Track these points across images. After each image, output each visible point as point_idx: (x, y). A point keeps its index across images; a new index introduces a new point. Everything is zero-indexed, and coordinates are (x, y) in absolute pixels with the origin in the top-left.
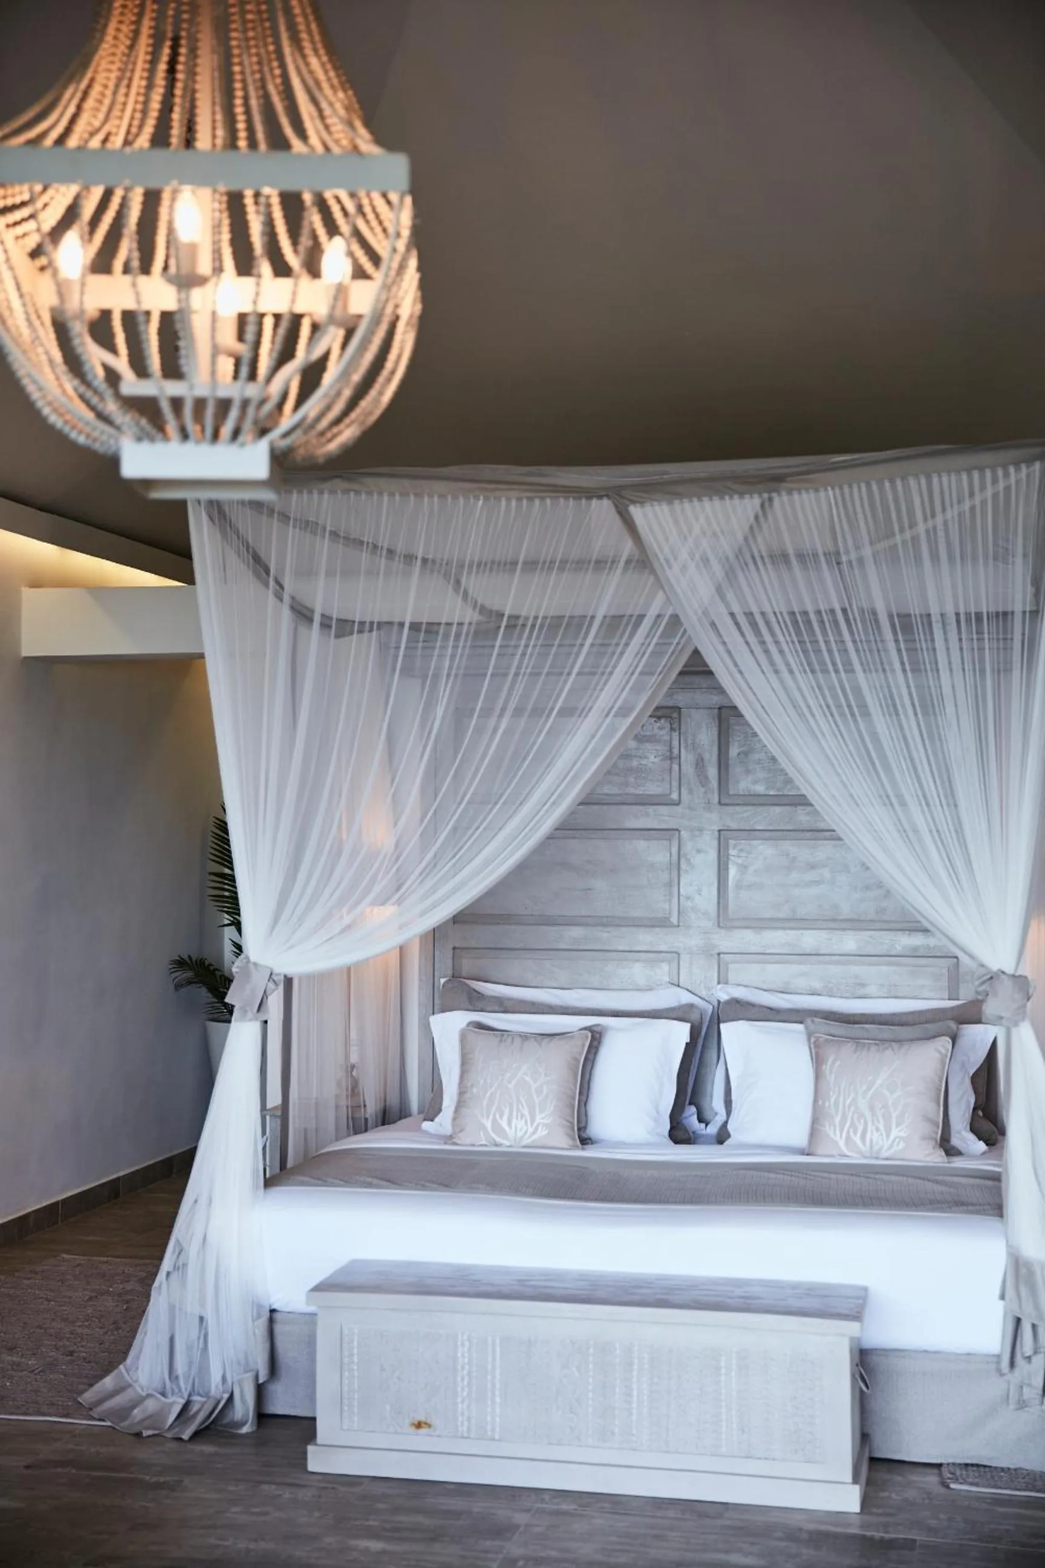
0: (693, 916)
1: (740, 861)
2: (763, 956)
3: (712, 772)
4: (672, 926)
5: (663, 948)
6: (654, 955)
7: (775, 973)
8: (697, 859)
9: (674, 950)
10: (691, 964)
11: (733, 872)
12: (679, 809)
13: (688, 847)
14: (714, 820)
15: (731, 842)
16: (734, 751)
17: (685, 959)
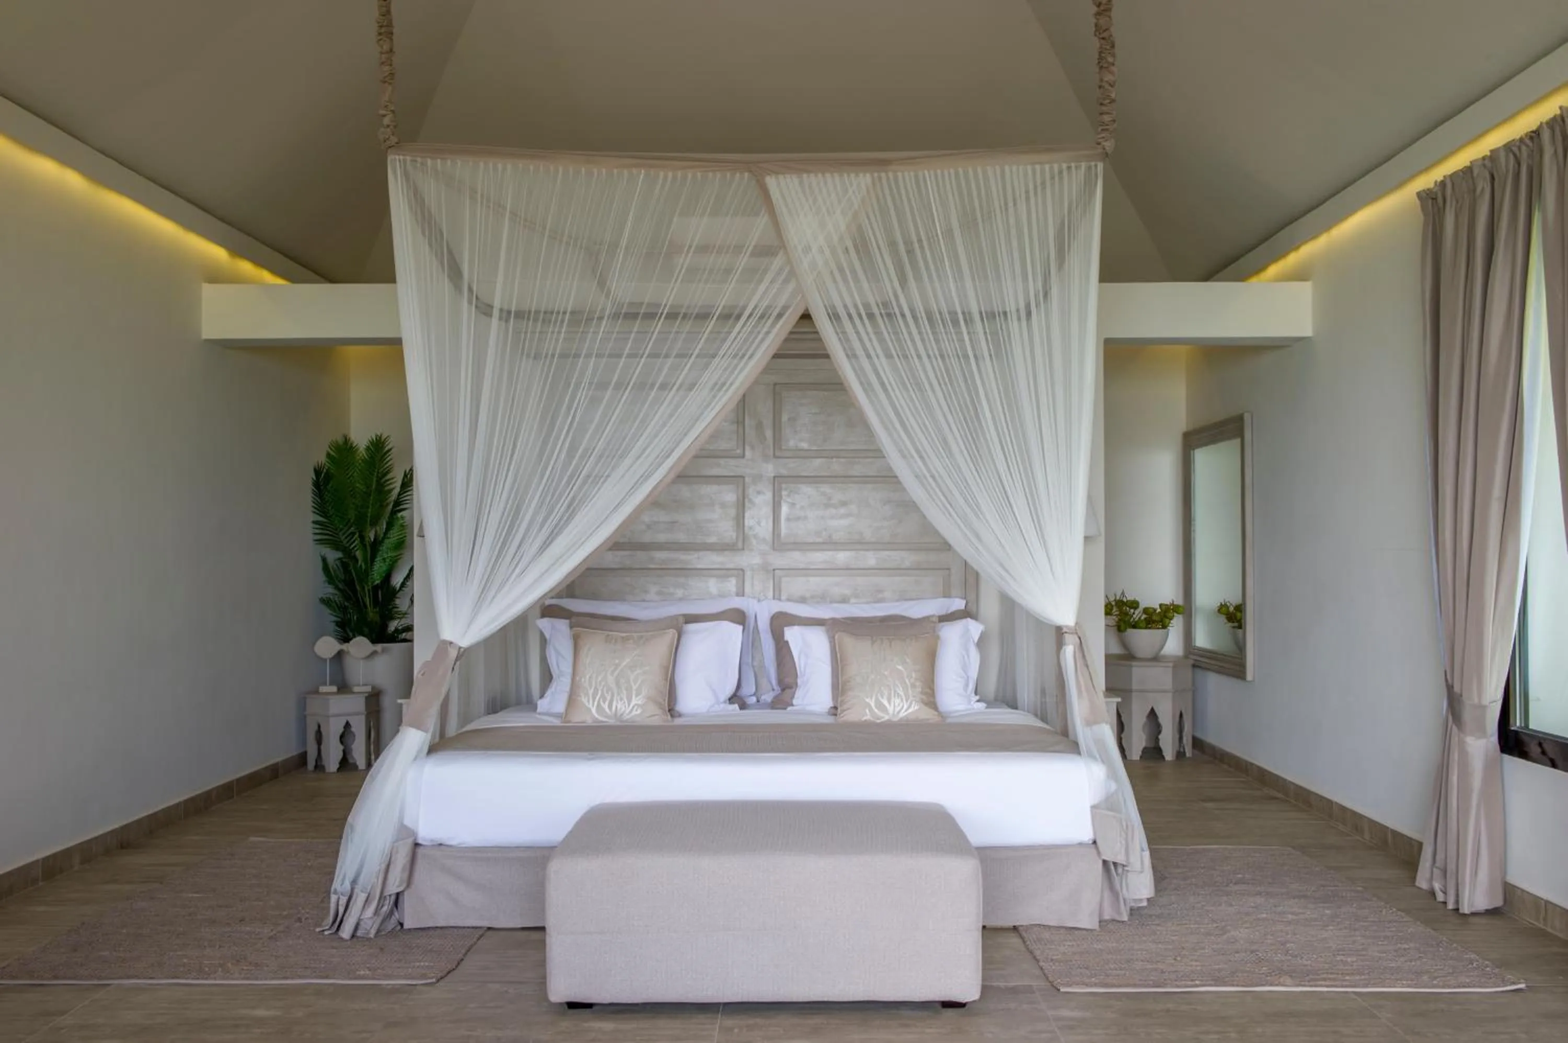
0: (754, 542)
1: (789, 500)
2: (806, 571)
3: (769, 433)
4: (738, 550)
5: (731, 566)
6: (723, 573)
7: (815, 583)
8: (759, 500)
9: (740, 567)
10: (753, 578)
11: (785, 509)
12: (743, 461)
13: (751, 491)
14: (769, 469)
15: (784, 486)
16: (785, 418)
17: (748, 574)
